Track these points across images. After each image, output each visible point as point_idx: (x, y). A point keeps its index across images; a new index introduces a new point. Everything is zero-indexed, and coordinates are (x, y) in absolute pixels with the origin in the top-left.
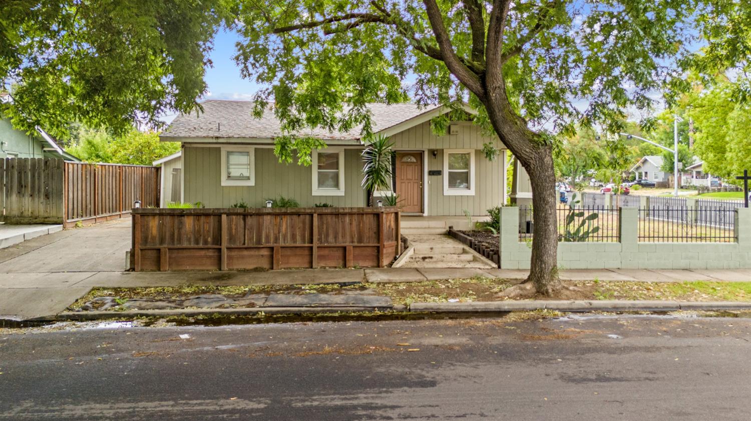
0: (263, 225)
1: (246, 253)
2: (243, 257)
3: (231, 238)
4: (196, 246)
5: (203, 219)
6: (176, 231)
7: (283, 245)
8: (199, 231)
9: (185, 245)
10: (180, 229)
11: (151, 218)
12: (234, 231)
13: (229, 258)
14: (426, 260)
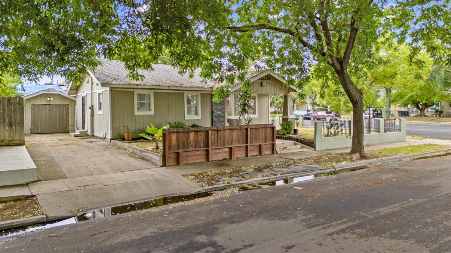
0: (226, 136)
1: (218, 151)
3: (212, 144)
4: (195, 149)
5: (198, 133)
7: (235, 145)
8: (197, 141)
9: (190, 149)
10: (187, 140)
11: (172, 134)
12: (213, 139)
13: (212, 154)
14: (285, 149)
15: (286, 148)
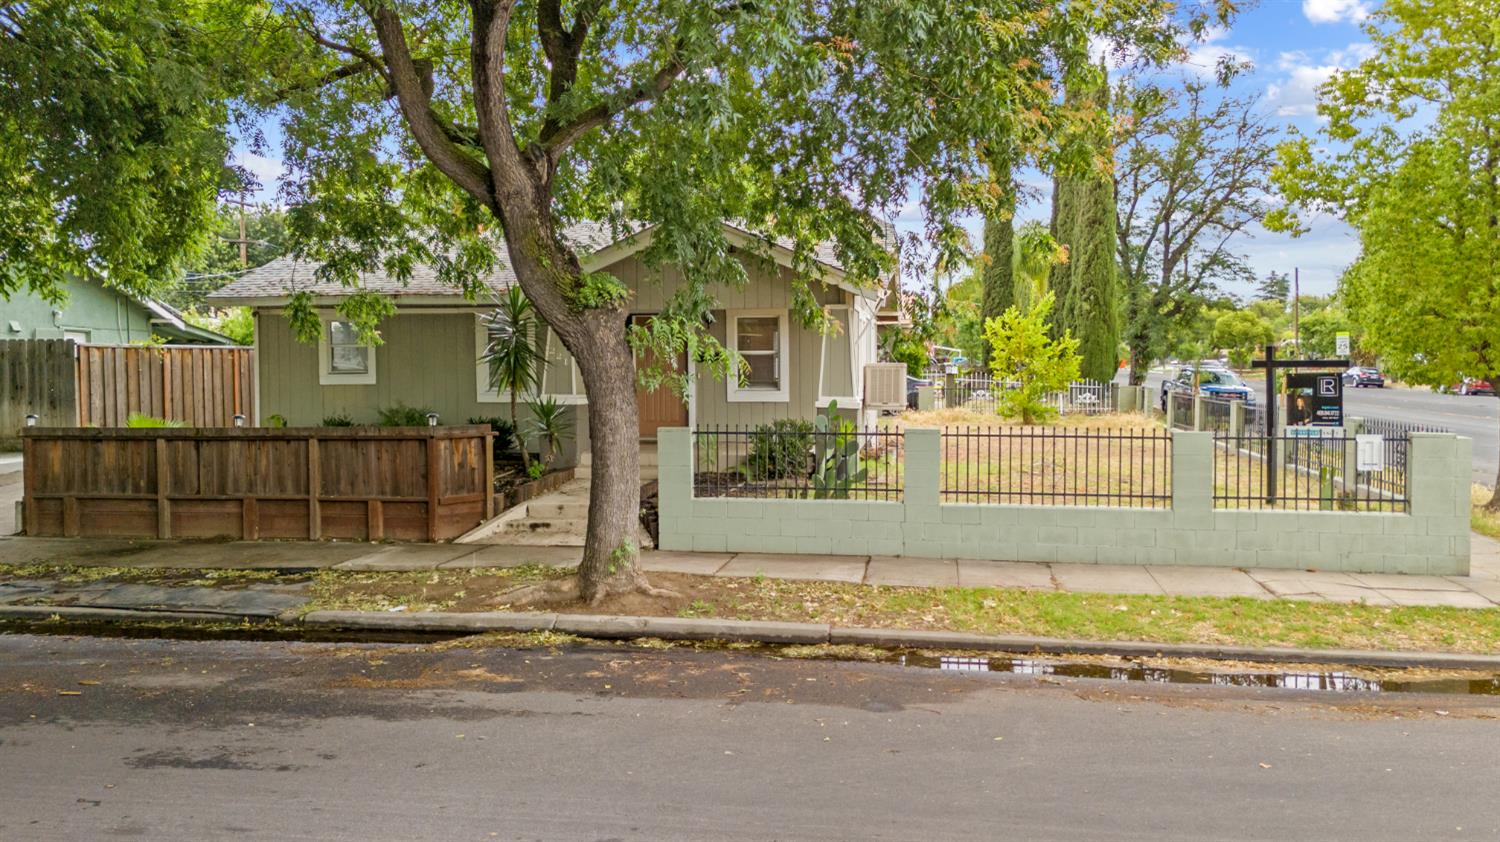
0: (227, 460)
1: (201, 509)
2: (196, 517)
3: (178, 482)
4: (120, 494)
5: (130, 445)
6: (90, 468)
7: (262, 495)
8: (125, 469)
9: (105, 492)
10: (95, 464)
11: (50, 444)
12: (181, 468)
13: (176, 517)
14: (539, 530)
15: (547, 525)
